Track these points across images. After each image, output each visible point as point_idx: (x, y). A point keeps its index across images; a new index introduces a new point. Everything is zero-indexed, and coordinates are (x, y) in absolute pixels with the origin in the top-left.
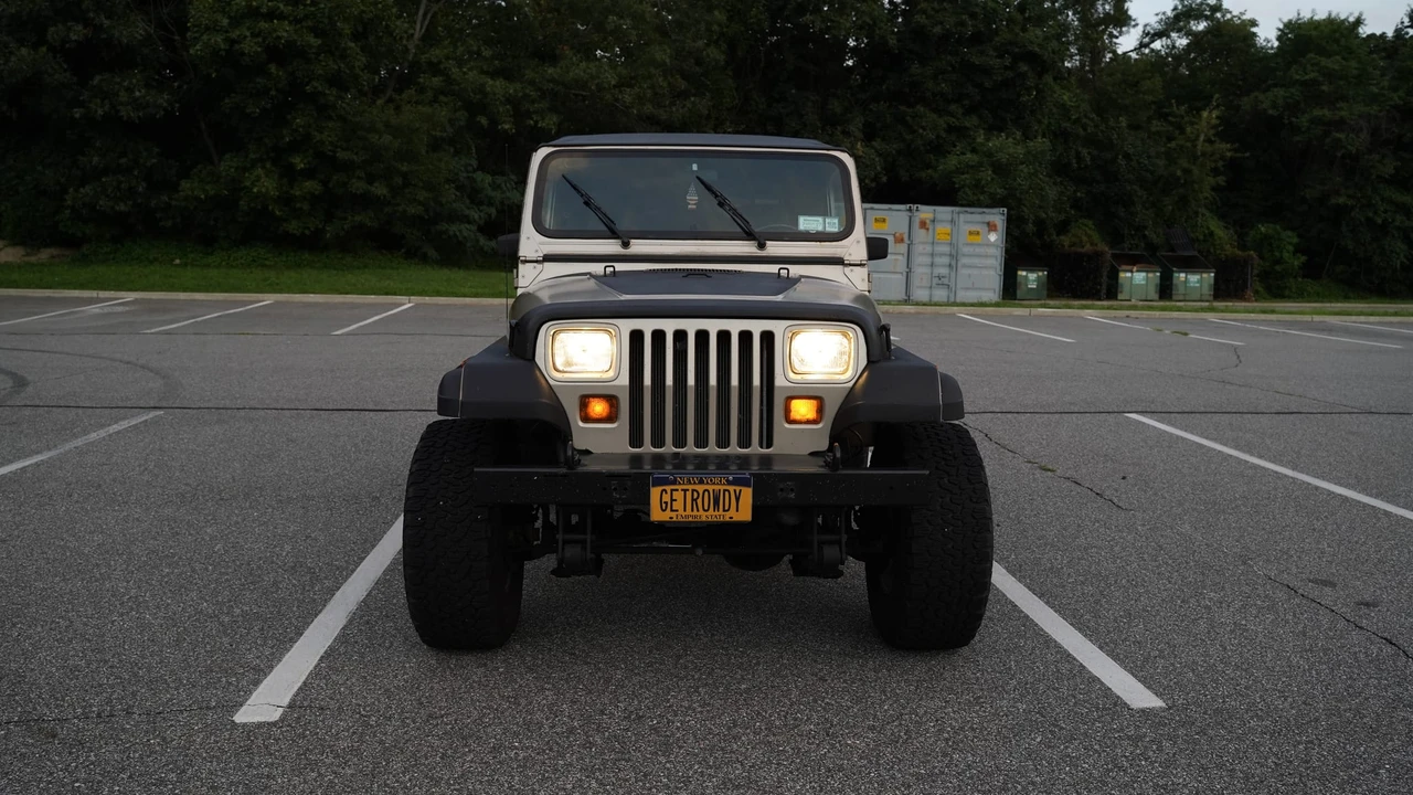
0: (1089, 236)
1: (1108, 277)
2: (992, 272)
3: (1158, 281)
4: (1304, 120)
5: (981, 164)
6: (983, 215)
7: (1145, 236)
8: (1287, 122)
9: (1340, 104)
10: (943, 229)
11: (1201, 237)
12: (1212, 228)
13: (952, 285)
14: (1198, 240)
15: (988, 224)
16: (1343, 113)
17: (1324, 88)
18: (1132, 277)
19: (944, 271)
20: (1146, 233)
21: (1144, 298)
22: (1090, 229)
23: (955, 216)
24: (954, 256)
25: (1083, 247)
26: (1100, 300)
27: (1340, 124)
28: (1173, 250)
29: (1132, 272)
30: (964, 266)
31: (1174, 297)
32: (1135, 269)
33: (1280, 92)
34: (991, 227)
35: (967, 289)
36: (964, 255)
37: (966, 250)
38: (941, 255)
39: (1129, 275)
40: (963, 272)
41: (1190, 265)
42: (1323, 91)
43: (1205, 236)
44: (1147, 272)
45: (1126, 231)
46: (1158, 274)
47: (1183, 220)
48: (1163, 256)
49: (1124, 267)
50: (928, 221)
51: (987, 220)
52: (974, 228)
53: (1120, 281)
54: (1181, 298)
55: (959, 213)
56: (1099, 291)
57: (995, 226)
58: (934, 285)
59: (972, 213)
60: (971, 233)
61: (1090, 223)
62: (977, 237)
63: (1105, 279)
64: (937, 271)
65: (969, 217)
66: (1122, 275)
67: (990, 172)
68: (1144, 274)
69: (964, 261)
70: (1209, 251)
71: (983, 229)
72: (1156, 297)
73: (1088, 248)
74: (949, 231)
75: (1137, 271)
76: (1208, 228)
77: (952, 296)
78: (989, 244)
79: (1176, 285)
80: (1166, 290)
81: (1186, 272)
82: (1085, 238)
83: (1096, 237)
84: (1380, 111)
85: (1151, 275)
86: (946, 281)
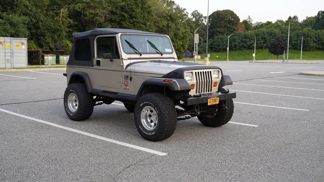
0: (33, 46)
1: (42, 58)
2: (24, 58)
3: (55, 59)
4: (87, 13)
5: (5, 23)
6: (20, 40)
7: (49, 46)
8: (83, 13)
9: (96, 9)
10: (7, 44)
11: (65, 46)
12: (68, 43)
13: (12, 62)
14: (64, 47)
15: (22, 43)
16: (98, 12)
17: (92, 4)
18: (48, 58)
19: (9, 58)
20: (50, 45)
21: (52, 64)
22: (33, 43)
23: (11, 40)
24: (12, 53)
25: (32, 49)
26: (39, 65)
27: (97, 14)
28: (57, 50)
29: (48, 56)
30: (15, 56)
31: (60, 63)
32: (49, 55)
33: (80, 5)
34: (23, 44)
35: (17, 63)
36: (15, 53)
37: (15, 51)
38: (8, 53)
39: (47, 57)
40: (15, 58)
41: (63, 54)
42: (91, 5)
43: (66, 45)
44: (52, 56)
45: (44, 44)
46: (55, 57)
47: (59, 41)
48: (55, 51)
49: (46, 55)
50: (2, 42)
51: (21, 42)
52: (17, 44)
53: (45, 59)
54: (62, 63)
55: (12, 39)
56: (39, 63)
57: (24, 44)
58: (6, 62)
59: (17, 39)
60: (17, 46)
61: (33, 41)
62: (18, 47)
63: (40, 59)
64: (7, 58)
65: (16, 41)
66: (45, 57)
67: (9, 26)
68: (51, 57)
69: (15, 54)
70: (67, 50)
71: (20, 44)
72: (55, 63)
73: (33, 49)
74: (10, 45)
75: (50, 56)
76: (66, 43)
77: (12, 65)
78: (22, 49)
79: (60, 60)
80: (58, 62)
81: (63, 56)
82: (32, 47)
83: (35, 46)
84: (106, 12)
85: (53, 57)
86: (10, 61)
